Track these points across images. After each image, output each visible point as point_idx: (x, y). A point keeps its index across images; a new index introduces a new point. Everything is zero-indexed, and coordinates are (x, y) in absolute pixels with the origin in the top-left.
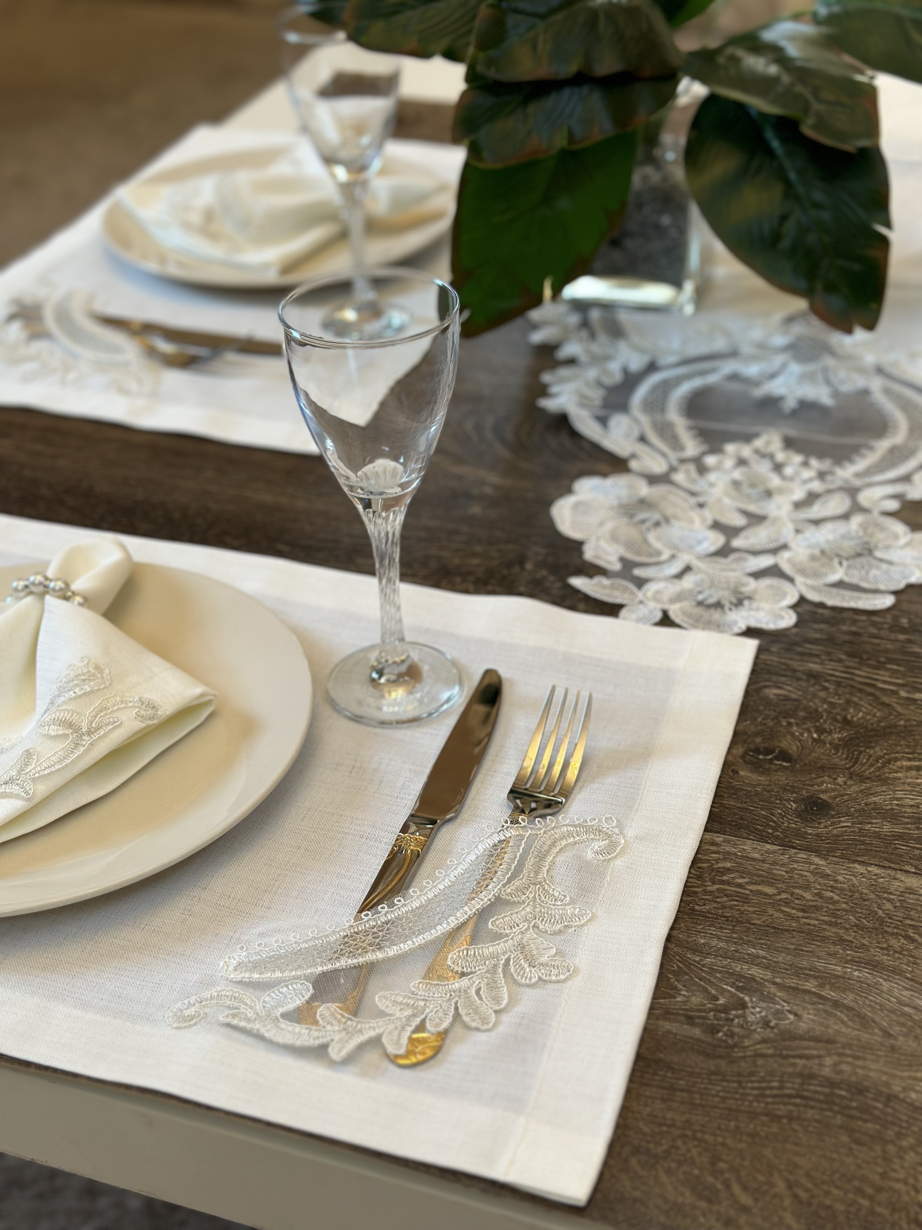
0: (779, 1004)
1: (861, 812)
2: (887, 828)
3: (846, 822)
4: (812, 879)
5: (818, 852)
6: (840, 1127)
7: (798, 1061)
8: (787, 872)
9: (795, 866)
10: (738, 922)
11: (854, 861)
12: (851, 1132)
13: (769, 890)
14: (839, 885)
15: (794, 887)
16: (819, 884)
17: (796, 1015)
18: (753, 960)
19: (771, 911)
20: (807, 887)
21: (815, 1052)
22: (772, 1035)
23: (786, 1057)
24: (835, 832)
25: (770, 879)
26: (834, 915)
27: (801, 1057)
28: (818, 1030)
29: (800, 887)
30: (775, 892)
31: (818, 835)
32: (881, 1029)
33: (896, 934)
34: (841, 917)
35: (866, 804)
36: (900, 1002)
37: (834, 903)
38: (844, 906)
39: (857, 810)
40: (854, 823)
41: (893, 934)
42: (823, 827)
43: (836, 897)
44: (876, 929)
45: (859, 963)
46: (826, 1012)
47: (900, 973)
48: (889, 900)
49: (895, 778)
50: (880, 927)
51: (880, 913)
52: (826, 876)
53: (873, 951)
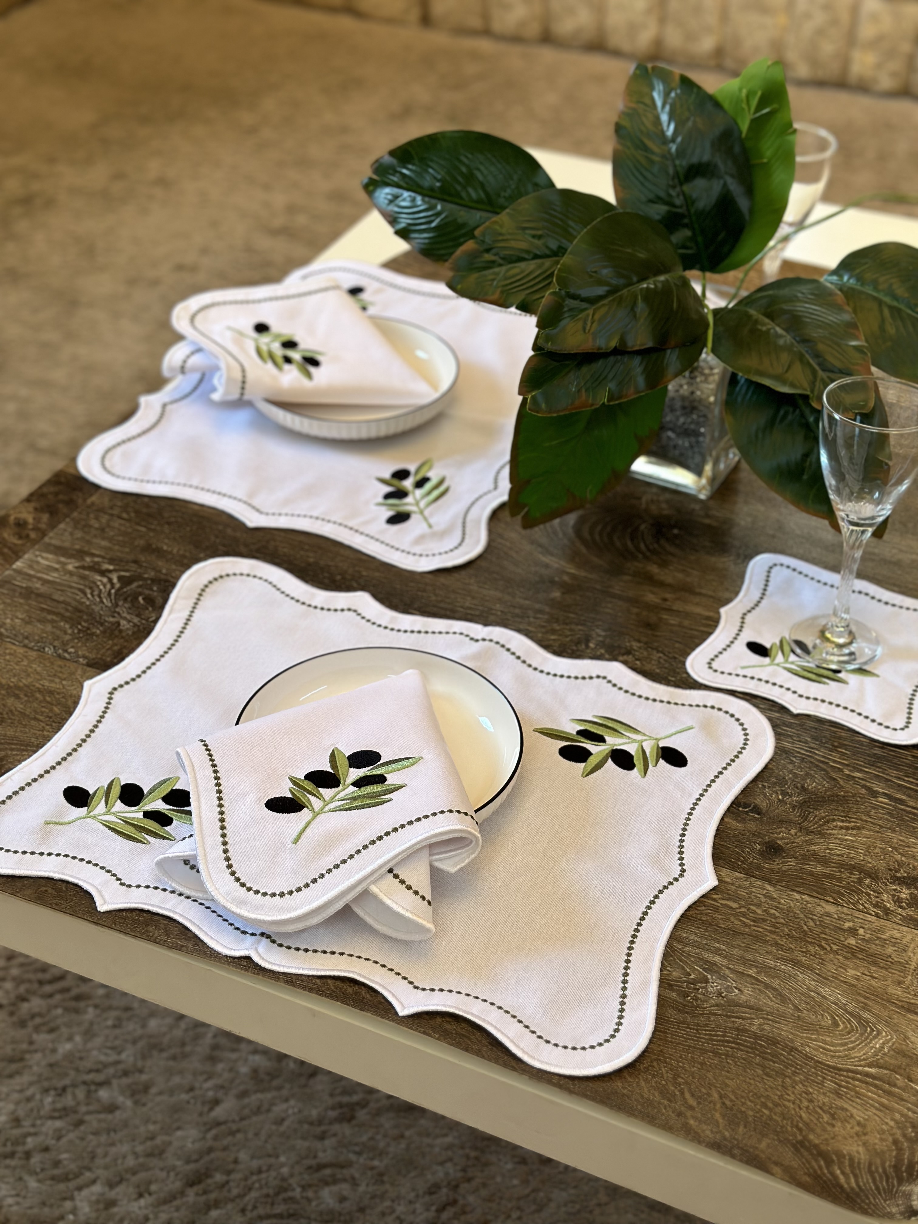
0: (730, 982)
1: (804, 856)
2: (819, 869)
3: (792, 862)
4: (763, 900)
5: (769, 881)
6: (757, 1064)
7: (737, 1020)
8: (747, 893)
9: (753, 890)
10: (710, 925)
11: (794, 891)
12: (764, 1068)
13: (734, 905)
14: (781, 906)
15: (751, 905)
16: (768, 904)
17: (739, 990)
18: (717, 952)
19: (733, 919)
20: (758, 905)
21: (749, 1016)
22: (722, 1002)
23: (729, 1017)
24: (784, 868)
25: (736, 898)
26: (774, 926)
27: (739, 1018)
28: (753, 1002)
29: (754, 905)
30: (738, 906)
31: (772, 870)
32: (793, 1005)
33: (814, 943)
34: (778, 928)
35: (808, 851)
36: (809, 989)
37: (776, 918)
38: (782, 921)
39: (800, 855)
40: (797, 864)
41: (811, 943)
42: (777, 864)
43: (777, 914)
44: (800, 938)
45: (785, 960)
46: (759, 990)
47: (812, 970)
48: (812, 919)
49: (830, 834)
50: (804, 937)
51: (805, 928)
52: (773, 899)
53: (796, 953)
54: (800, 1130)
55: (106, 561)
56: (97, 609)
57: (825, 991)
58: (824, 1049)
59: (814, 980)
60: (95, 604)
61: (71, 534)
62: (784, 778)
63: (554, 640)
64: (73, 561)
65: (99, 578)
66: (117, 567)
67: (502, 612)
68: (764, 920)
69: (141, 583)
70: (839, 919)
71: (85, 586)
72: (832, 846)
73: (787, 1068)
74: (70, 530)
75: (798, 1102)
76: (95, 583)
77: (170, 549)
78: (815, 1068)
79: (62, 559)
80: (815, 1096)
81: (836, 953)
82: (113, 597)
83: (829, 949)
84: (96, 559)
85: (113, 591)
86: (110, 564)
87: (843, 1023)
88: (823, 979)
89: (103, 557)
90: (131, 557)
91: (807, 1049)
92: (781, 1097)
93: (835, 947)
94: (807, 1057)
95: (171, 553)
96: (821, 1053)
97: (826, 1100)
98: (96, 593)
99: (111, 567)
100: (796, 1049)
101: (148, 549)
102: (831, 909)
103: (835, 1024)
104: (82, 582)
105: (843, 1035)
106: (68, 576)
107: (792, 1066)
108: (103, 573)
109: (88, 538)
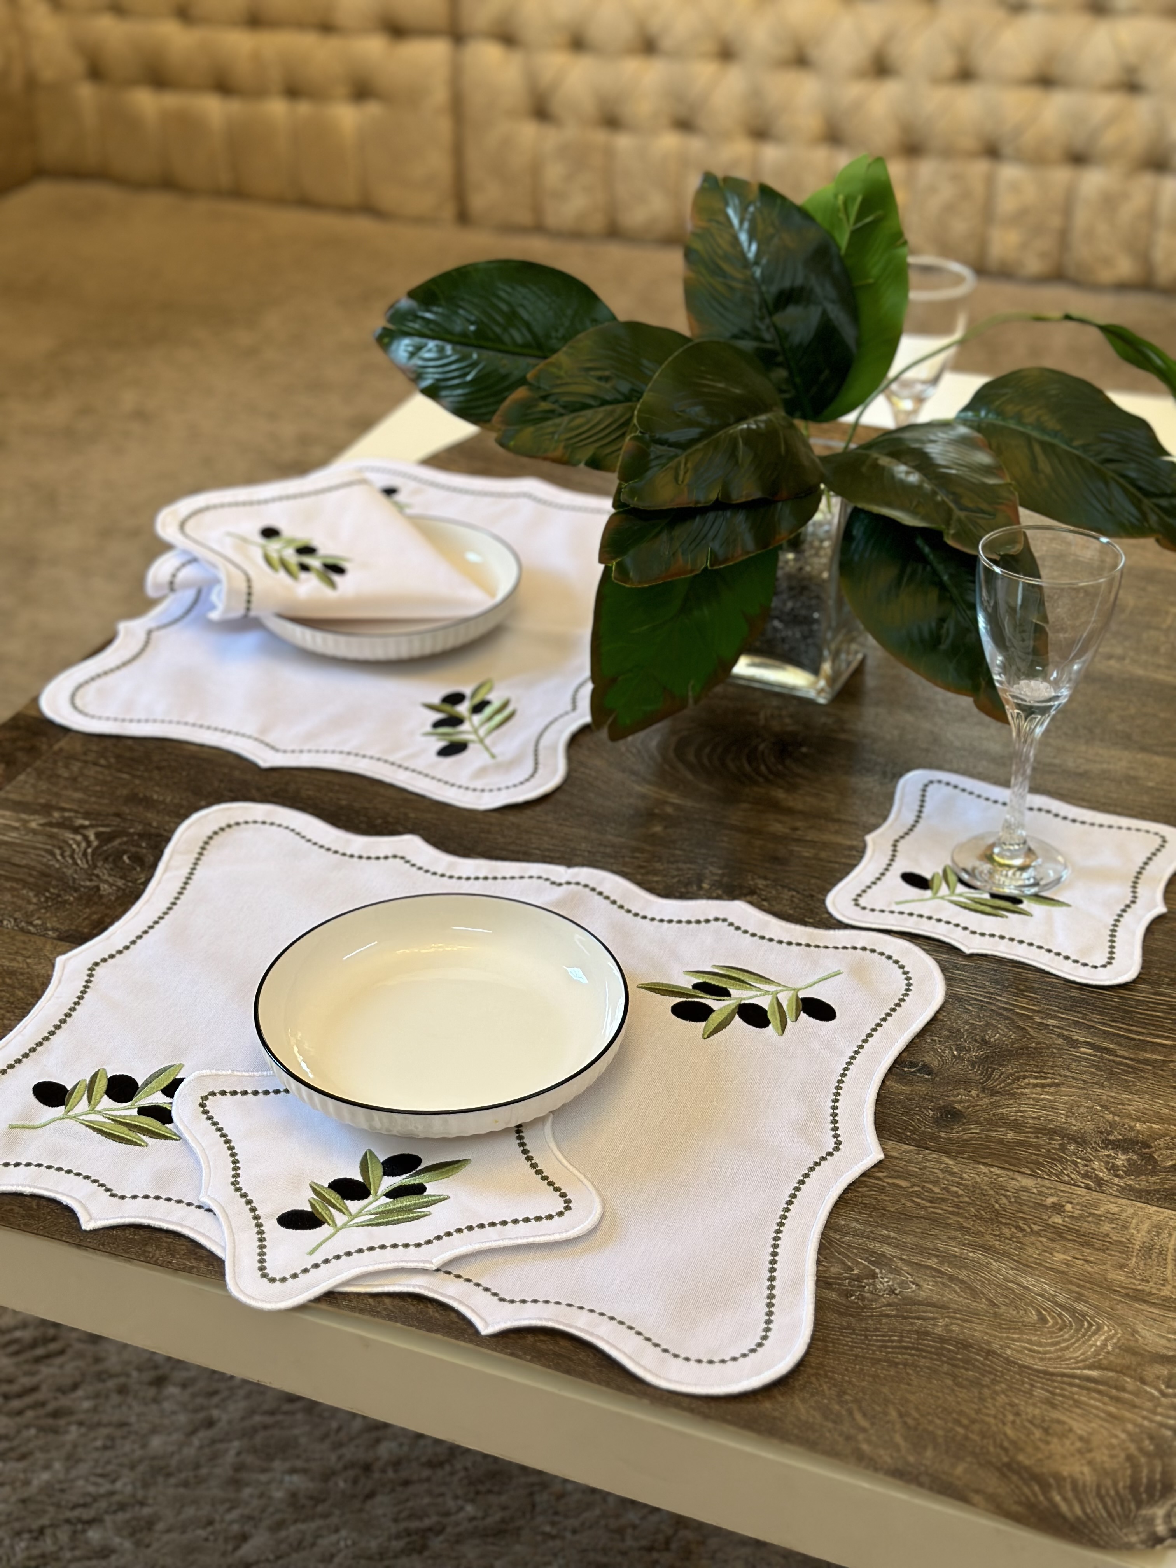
0: (905, 1276)
1: (990, 1122)
2: (1010, 1135)
3: (975, 1129)
4: (941, 1175)
5: (948, 1153)
6: (946, 1374)
7: (916, 1321)
8: (920, 1169)
9: (928, 1164)
10: (875, 1208)
11: (979, 1163)
12: (954, 1377)
13: (905, 1184)
14: (964, 1182)
15: (926, 1182)
16: (947, 1180)
17: (917, 1285)
18: (885, 1240)
19: (903, 1201)
20: (936, 1182)
21: (931, 1315)
22: (896, 1300)
23: (905, 1318)
24: (965, 1137)
25: (906, 1175)
26: (958, 1207)
27: (918, 1318)
28: (935, 1298)
29: (931, 1182)
30: (909, 1185)
31: (950, 1139)
32: (987, 1299)
33: (1009, 1224)
34: (963, 1208)
35: (994, 1115)
36: (1006, 1279)
37: (958, 1196)
38: (967, 1199)
39: (985, 1119)
40: (982, 1130)
41: (1006, 1224)
42: (955, 1132)
43: (960, 1192)
44: (992, 1219)
45: (974, 1246)
46: (943, 1284)
47: (1009, 1256)
48: (1005, 1196)
49: (1022, 1094)
50: (996, 1218)
51: (997, 1206)
52: (953, 1174)
53: (987, 1237)
54: (1006, 1450)
55: (79, 815)
56: (69, 872)
57: (1027, 1280)
58: (1030, 1350)
59: (1012, 1268)
60: (66, 867)
61: (34, 786)
62: (959, 1030)
63: (657, 882)
64: (37, 817)
65: (71, 836)
66: (94, 822)
67: (589, 852)
68: (943, 1200)
69: (125, 839)
70: (1040, 1193)
71: (54, 846)
72: (1024, 1108)
73: (984, 1376)
74: (32, 781)
75: (1000, 1416)
76: (66, 842)
77: (161, 798)
78: (1019, 1374)
79: (24, 816)
80: (1022, 1408)
81: (1038, 1234)
82: (89, 858)
83: (1029, 1230)
84: (67, 814)
85: (89, 851)
86: (85, 818)
87: (1053, 1318)
88: (1024, 1266)
89: (76, 812)
90: (113, 810)
91: (1009, 1352)
92: (978, 1412)
93: (1035, 1228)
94: (1009, 1361)
95: (163, 802)
96: (1027, 1355)
97: (1037, 1412)
98: (68, 853)
99: (87, 823)
100: (994, 1353)
101: (133, 799)
102: (1028, 1182)
103: (1043, 1320)
104: (49, 841)
105: (1054, 1333)
106: (31, 835)
107: (990, 1373)
108: (76, 830)
109: (55, 789)
